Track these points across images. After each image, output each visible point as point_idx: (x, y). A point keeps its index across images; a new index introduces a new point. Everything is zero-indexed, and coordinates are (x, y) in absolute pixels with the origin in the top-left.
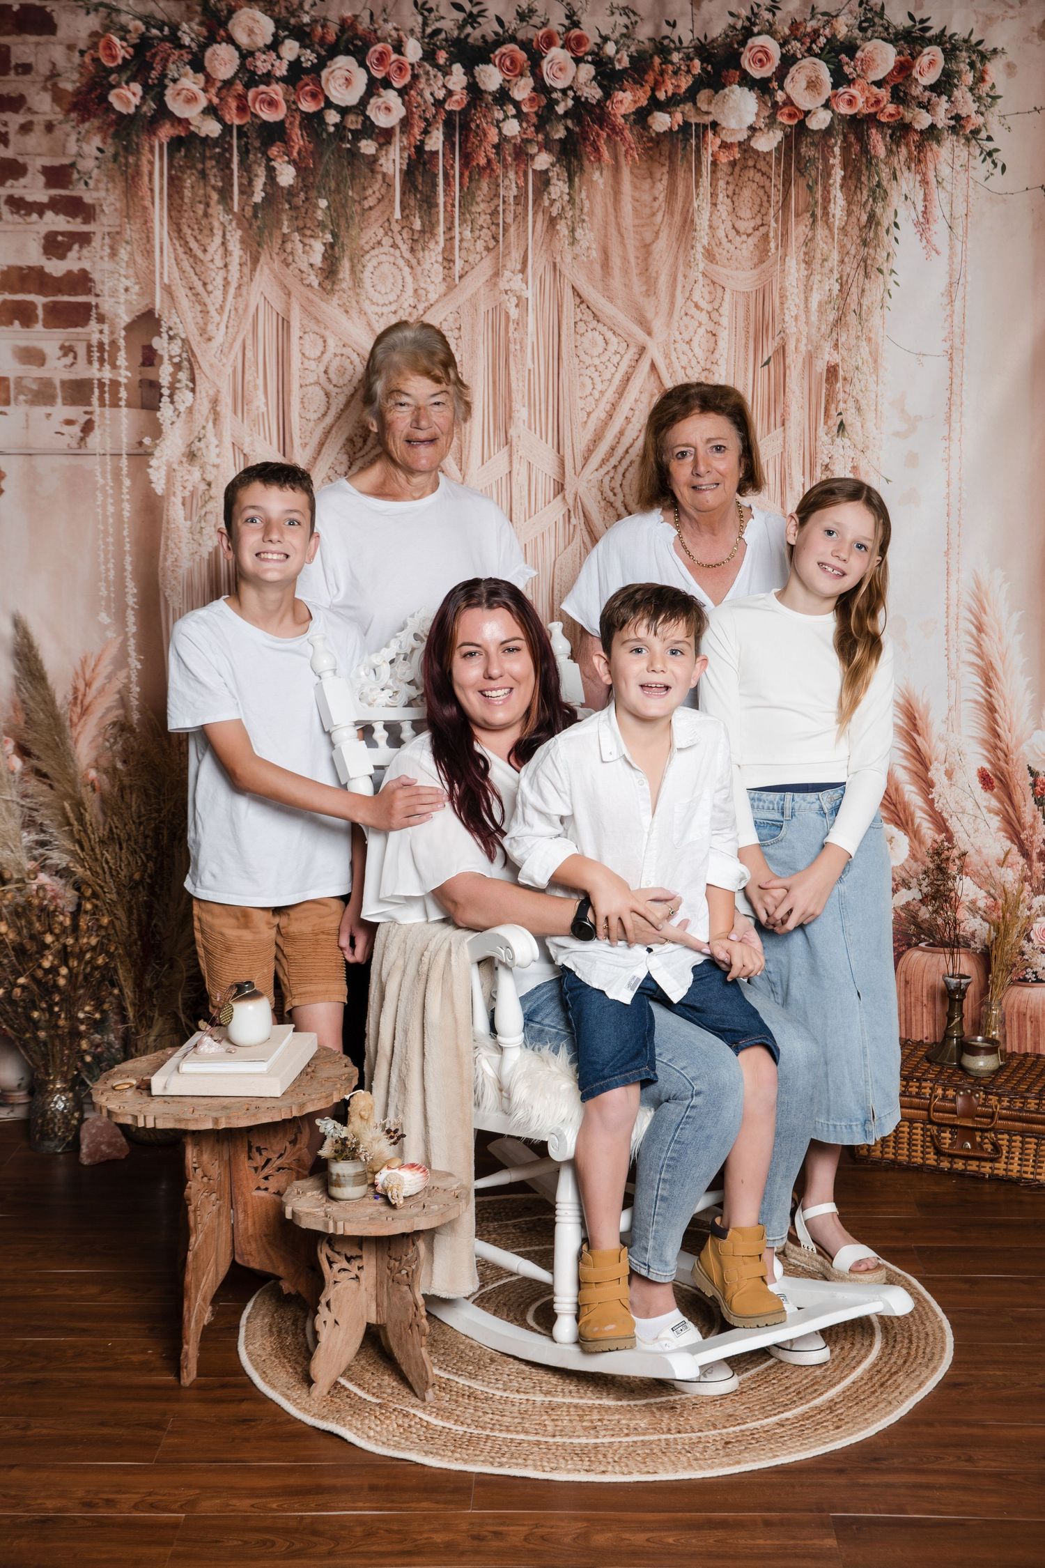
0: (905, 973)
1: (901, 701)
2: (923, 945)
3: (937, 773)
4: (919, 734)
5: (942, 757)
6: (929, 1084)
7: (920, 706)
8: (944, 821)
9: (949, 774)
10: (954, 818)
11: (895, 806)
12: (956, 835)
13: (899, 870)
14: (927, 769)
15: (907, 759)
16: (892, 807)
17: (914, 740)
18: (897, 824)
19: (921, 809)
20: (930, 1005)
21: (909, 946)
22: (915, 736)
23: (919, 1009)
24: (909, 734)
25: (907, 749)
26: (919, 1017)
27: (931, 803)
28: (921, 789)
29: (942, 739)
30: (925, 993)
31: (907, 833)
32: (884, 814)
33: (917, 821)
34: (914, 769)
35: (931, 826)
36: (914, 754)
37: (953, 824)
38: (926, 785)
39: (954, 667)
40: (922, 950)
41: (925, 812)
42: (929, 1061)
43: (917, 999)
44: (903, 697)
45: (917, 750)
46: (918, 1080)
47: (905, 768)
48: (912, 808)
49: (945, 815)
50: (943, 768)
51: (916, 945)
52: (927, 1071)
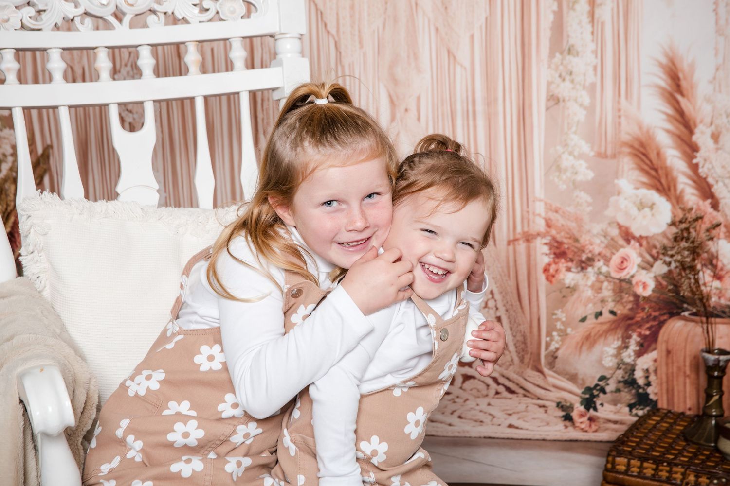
0: (667, 342)
1: (664, 61)
2: (686, 314)
3: (702, 137)
4: (682, 95)
5: (708, 120)
6: (679, 469)
7: (684, 65)
8: (710, 186)
9: (716, 137)
10: (720, 184)
11: (656, 170)
12: (722, 203)
13: (660, 238)
14: (691, 132)
15: (670, 122)
16: (653, 173)
17: (678, 102)
18: (658, 190)
19: (684, 174)
20: (693, 376)
21: (672, 315)
22: (679, 97)
23: (681, 379)
24: (671, 95)
25: (670, 111)
26: (681, 387)
27: (695, 168)
28: (684, 153)
29: (708, 100)
30: (688, 364)
31: (669, 199)
32: (645, 179)
33: (680, 187)
34: (677, 132)
35: (695, 191)
36: (678, 117)
37: (719, 190)
38: (690, 149)
39: (722, 22)
40: (685, 319)
41: (689, 177)
42: (686, 440)
43: (679, 368)
44: (667, 56)
45: (681, 112)
46: (669, 464)
47: (668, 131)
48: (675, 173)
49: (710, 180)
50: (708, 132)
51: (678, 314)
52: (680, 453)
